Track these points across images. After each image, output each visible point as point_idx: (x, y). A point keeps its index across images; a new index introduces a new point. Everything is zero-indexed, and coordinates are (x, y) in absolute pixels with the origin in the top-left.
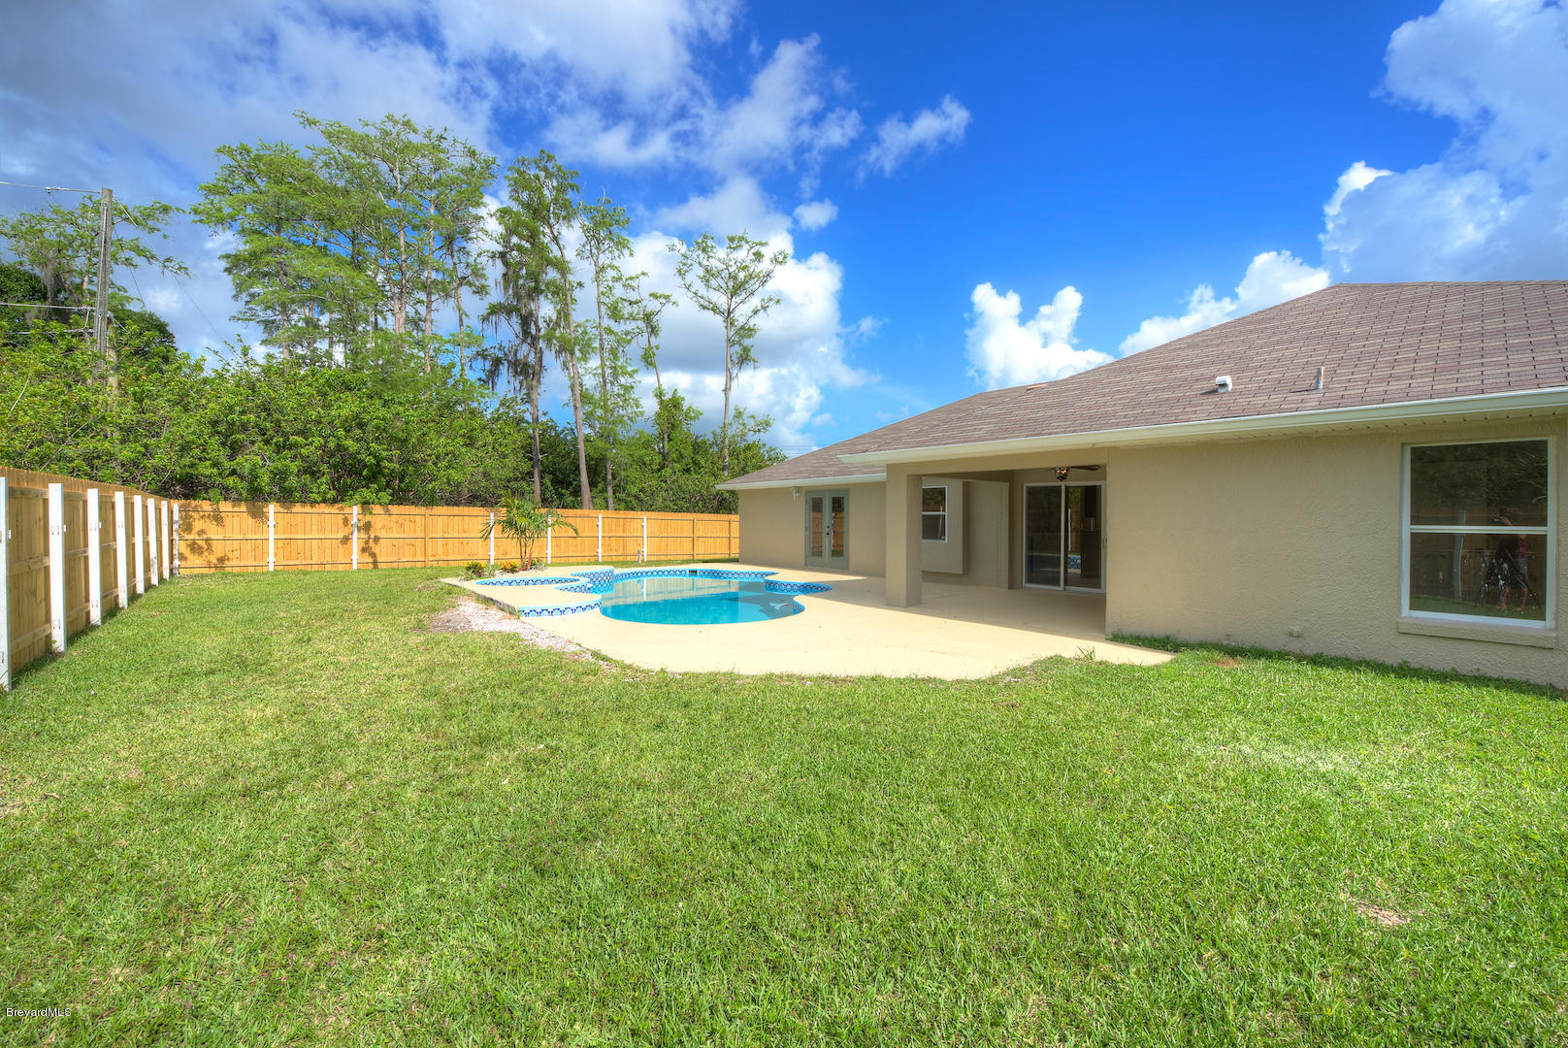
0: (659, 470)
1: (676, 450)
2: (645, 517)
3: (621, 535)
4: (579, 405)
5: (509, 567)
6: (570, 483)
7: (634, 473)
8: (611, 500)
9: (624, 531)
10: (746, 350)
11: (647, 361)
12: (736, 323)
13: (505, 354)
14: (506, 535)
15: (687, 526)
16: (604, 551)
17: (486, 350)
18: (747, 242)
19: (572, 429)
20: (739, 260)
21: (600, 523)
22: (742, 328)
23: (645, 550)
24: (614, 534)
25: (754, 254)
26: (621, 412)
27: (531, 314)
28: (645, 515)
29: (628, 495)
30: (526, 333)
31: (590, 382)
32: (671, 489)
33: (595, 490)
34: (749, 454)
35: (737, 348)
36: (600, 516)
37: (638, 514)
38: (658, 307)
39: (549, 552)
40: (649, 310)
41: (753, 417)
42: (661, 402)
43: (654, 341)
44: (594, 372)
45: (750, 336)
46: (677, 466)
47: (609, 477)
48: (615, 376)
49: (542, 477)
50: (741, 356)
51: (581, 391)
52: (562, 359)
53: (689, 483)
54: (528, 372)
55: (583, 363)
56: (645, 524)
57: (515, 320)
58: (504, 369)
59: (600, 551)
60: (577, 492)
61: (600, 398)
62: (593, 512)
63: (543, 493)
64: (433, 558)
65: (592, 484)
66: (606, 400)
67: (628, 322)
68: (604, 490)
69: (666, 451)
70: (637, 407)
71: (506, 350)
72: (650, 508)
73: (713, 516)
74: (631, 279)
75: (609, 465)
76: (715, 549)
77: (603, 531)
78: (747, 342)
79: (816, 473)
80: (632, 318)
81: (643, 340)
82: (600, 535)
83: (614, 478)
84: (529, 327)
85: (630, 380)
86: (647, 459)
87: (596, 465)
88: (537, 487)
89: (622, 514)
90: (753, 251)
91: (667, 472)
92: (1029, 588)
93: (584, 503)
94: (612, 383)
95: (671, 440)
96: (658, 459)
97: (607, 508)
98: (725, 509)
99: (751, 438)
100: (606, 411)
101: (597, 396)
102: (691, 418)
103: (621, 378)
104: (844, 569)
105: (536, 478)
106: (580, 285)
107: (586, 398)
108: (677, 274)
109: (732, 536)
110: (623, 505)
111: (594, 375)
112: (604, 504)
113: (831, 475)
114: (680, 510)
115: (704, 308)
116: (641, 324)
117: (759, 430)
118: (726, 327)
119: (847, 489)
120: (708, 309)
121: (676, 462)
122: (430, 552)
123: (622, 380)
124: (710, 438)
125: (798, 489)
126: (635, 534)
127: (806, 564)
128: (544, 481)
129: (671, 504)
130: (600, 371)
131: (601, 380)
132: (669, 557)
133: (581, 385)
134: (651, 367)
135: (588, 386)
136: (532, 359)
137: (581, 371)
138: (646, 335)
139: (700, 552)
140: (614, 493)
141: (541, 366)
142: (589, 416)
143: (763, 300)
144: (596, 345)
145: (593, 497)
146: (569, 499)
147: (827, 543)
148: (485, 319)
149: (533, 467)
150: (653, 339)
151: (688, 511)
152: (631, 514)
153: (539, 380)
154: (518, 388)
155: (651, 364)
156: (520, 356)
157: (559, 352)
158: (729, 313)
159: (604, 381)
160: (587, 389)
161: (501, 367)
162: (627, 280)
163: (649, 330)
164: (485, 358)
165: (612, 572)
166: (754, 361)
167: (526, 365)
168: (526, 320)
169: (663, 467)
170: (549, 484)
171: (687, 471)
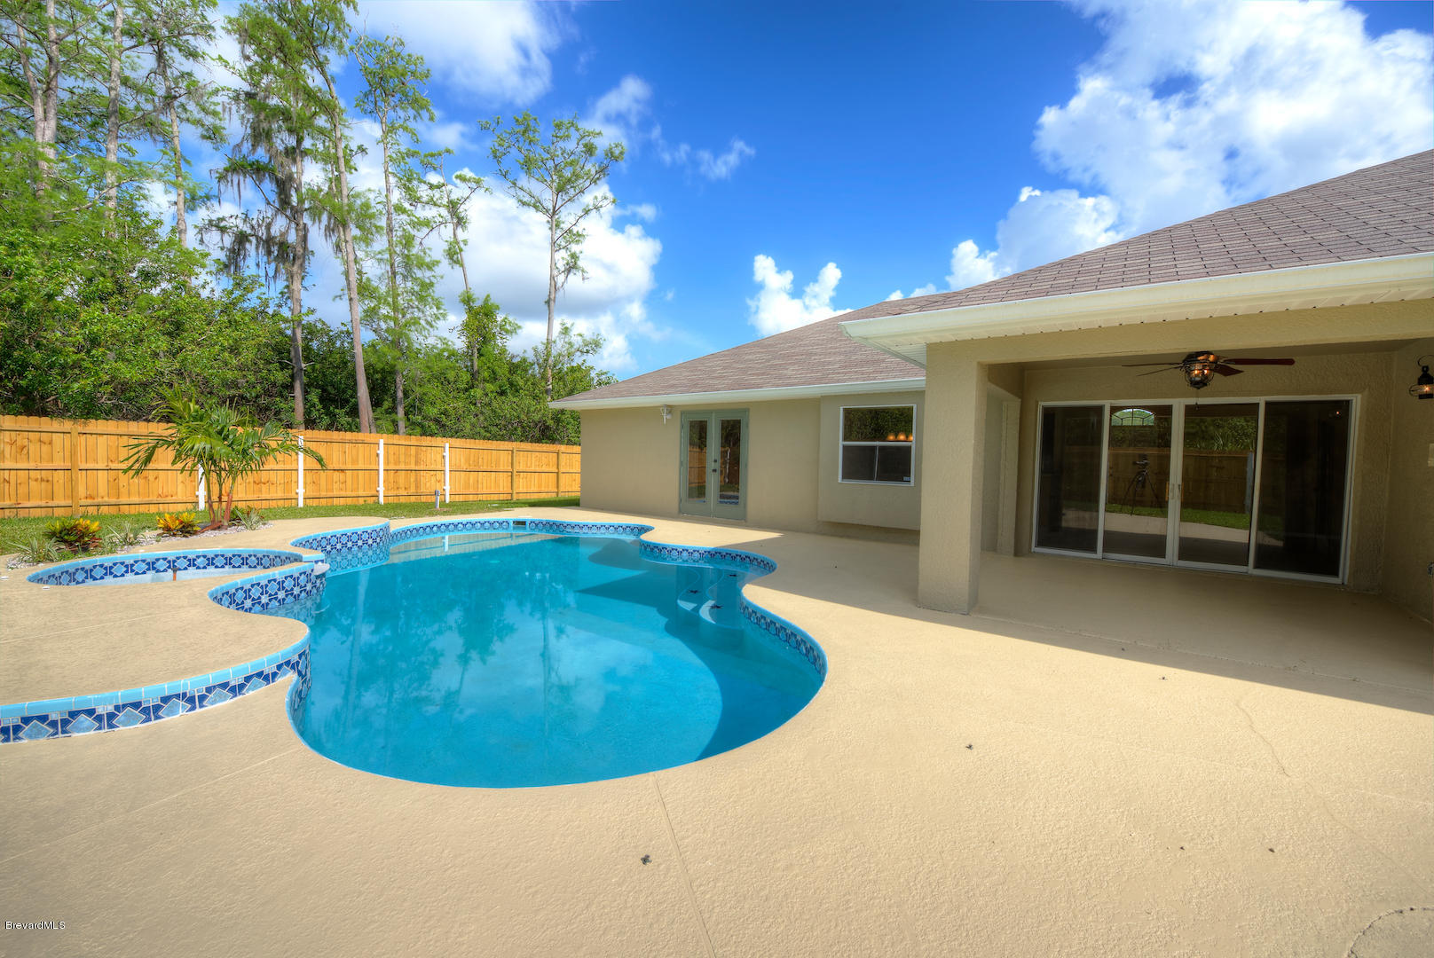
0: (467, 390)
1: (488, 368)
2: (447, 446)
3: (413, 467)
4: (355, 295)
5: (175, 525)
6: (347, 401)
7: (433, 390)
8: (402, 424)
9: (417, 463)
10: (574, 256)
11: (451, 258)
12: (562, 225)
13: (253, 227)
14: (179, 465)
15: (504, 458)
16: (387, 489)
17: (223, 219)
18: (577, 130)
19: (348, 332)
20: (567, 150)
21: (381, 452)
22: (569, 231)
23: (447, 488)
24: (402, 467)
25: (586, 145)
26: (417, 314)
27: (290, 178)
28: (447, 443)
29: (425, 418)
30: (285, 202)
31: (373, 270)
32: (482, 413)
33: (379, 410)
34: (577, 374)
35: (563, 253)
36: (382, 442)
37: (438, 441)
38: (467, 192)
39: (301, 491)
40: (454, 197)
41: (581, 335)
42: (470, 310)
43: (461, 235)
44: (380, 256)
45: (578, 242)
46: (490, 387)
47: (400, 394)
48: (407, 265)
49: (306, 392)
50: (568, 264)
51: (361, 280)
52: (334, 239)
53: (506, 406)
54: (287, 255)
55: (363, 245)
56: (447, 454)
57: (269, 186)
58: (251, 247)
59: (381, 489)
60: (354, 412)
61: (388, 292)
62: (373, 437)
63: (307, 412)
64: (89, 501)
65: (376, 403)
66: (396, 296)
67: (427, 207)
68: (393, 410)
69: (476, 368)
70: (438, 308)
71: (254, 222)
72: (457, 433)
73: (536, 446)
74: (432, 155)
75: (399, 379)
76: (540, 486)
77: (387, 462)
78: (574, 248)
79: (693, 386)
80: (432, 202)
81: (447, 232)
82: (382, 468)
83: (406, 394)
84: (288, 196)
85: (428, 274)
86: (451, 375)
87: (383, 380)
88: (299, 405)
89: (414, 440)
90: (583, 142)
91: (477, 392)
92: (1044, 555)
93: (362, 426)
94: (405, 278)
95: (482, 355)
96: (466, 377)
97: (396, 432)
98: (548, 438)
99: (578, 360)
100: (395, 309)
101: (383, 289)
102: (507, 331)
103: (415, 270)
104: (741, 521)
105: (298, 392)
106: (362, 149)
107: (365, 290)
108: (491, 156)
109: (562, 470)
110: (418, 430)
111: (380, 261)
112: (392, 428)
113: (724, 389)
114: (494, 438)
115: (524, 204)
116: (444, 212)
117: (588, 352)
118: (551, 229)
119: (745, 409)
120: (529, 205)
121: (488, 382)
122: (82, 491)
123: (419, 274)
124: (530, 357)
125: (670, 409)
126: (433, 467)
127: (680, 511)
128: (309, 397)
129: (482, 431)
130: (386, 256)
131: (389, 268)
132: (480, 497)
133: (360, 273)
134: (457, 267)
135: (369, 275)
136: (292, 238)
137: (360, 254)
138: (450, 227)
139: (521, 490)
140: (406, 414)
141: (305, 248)
142: (371, 315)
143: (596, 198)
144: (383, 222)
145: (376, 419)
146: (345, 420)
147: (713, 482)
148: (221, 178)
149: (292, 377)
150: (459, 231)
151: (502, 438)
152: (427, 440)
153: (302, 266)
154: (271, 273)
155: (457, 262)
156: (276, 230)
157: (330, 230)
158: (554, 212)
159: (394, 274)
160: (368, 279)
161: (248, 246)
162: (426, 156)
163: (455, 221)
164: (223, 230)
165: (387, 527)
166: (583, 271)
167: (283, 246)
168: (284, 186)
169: (472, 387)
170: (316, 400)
171: (502, 393)
